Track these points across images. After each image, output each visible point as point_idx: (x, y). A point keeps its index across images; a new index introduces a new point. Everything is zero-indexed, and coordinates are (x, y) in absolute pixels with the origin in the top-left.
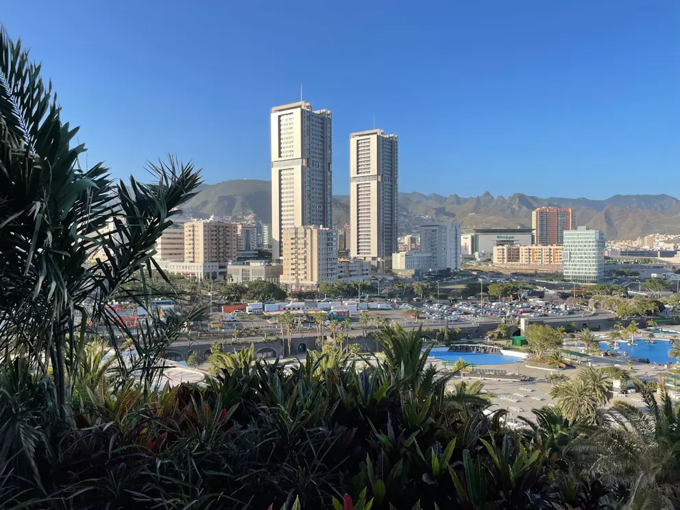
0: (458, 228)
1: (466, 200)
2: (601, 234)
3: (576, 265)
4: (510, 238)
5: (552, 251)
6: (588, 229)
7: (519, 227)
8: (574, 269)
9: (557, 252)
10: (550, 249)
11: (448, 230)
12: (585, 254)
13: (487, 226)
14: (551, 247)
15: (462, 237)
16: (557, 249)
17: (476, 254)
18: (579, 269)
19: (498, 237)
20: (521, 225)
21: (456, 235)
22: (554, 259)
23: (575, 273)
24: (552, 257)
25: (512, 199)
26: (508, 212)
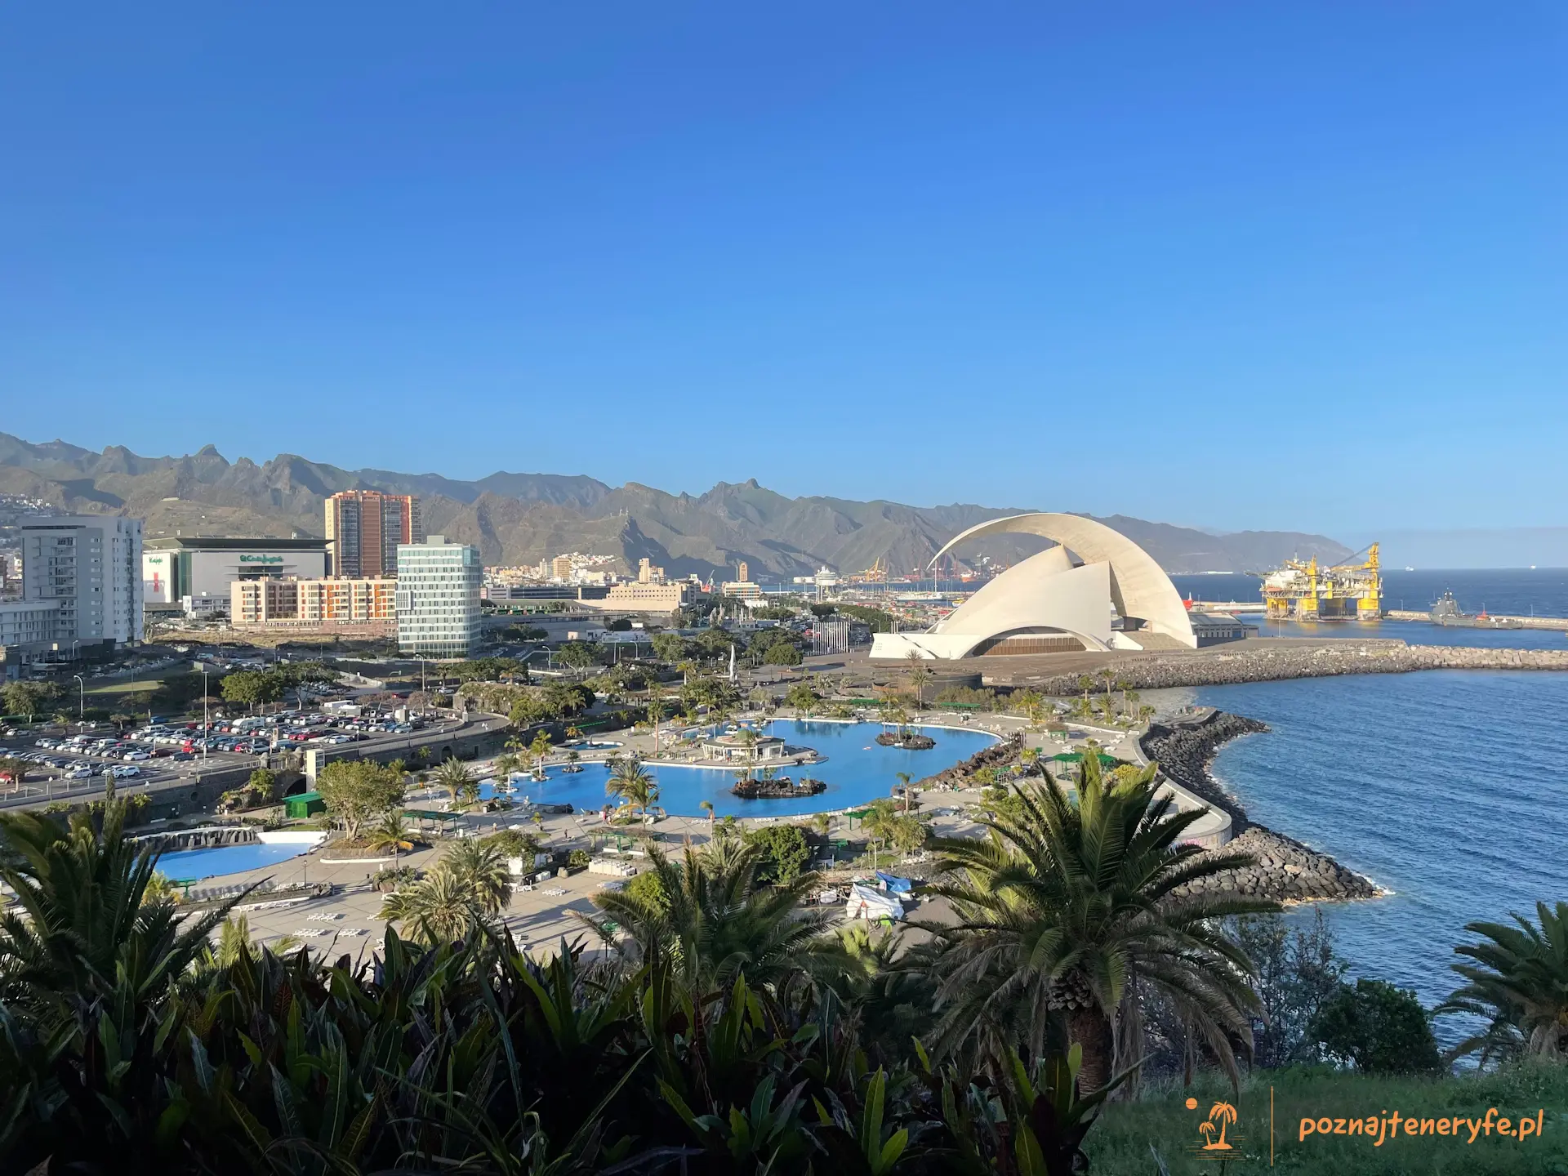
0: (135, 535)
1: (152, 464)
2: (474, 553)
3: (424, 621)
4: (272, 560)
5: (372, 590)
6: (447, 542)
7: (294, 536)
8: (421, 629)
9: (383, 594)
10: (368, 587)
11: (107, 541)
12: (443, 595)
13: (212, 532)
14: (371, 582)
15: (145, 558)
16: (383, 586)
17: (186, 602)
18: (431, 629)
19: (243, 559)
20: (298, 531)
21: (131, 552)
22: (378, 608)
23: (424, 637)
24: (373, 605)
25: (274, 467)
26: (267, 497)
